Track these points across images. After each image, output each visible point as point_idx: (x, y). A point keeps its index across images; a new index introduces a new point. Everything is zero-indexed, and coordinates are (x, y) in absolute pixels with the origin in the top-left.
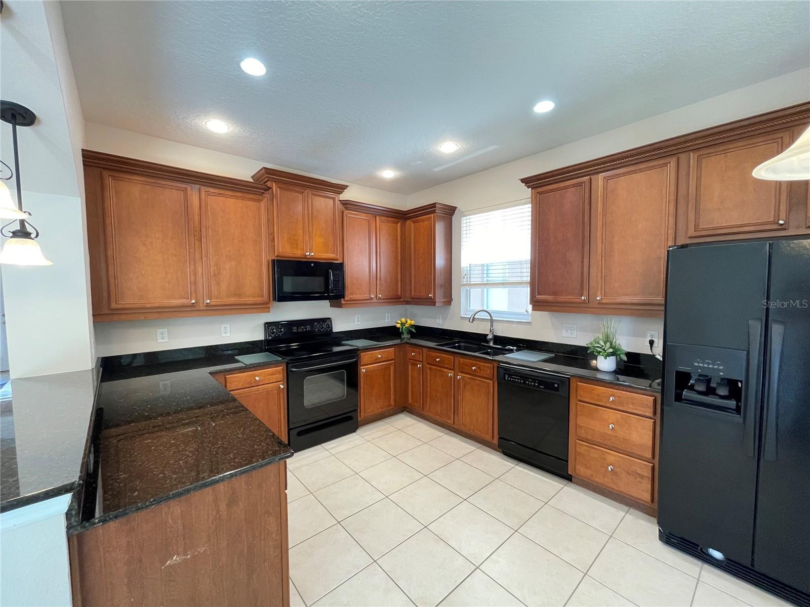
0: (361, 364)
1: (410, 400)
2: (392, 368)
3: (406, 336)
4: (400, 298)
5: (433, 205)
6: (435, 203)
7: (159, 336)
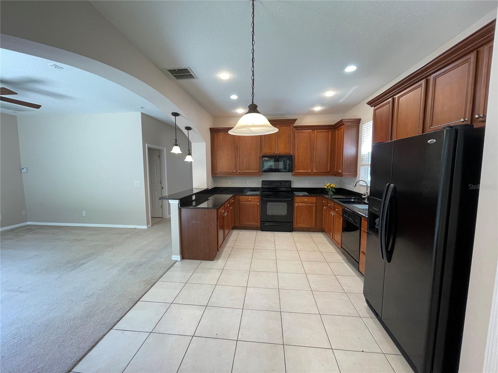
0: (296, 202)
1: (323, 226)
2: (314, 208)
3: (331, 193)
4: (330, 173)
5: (341, 121)
6: (342, 120)
7: (229, 182)
